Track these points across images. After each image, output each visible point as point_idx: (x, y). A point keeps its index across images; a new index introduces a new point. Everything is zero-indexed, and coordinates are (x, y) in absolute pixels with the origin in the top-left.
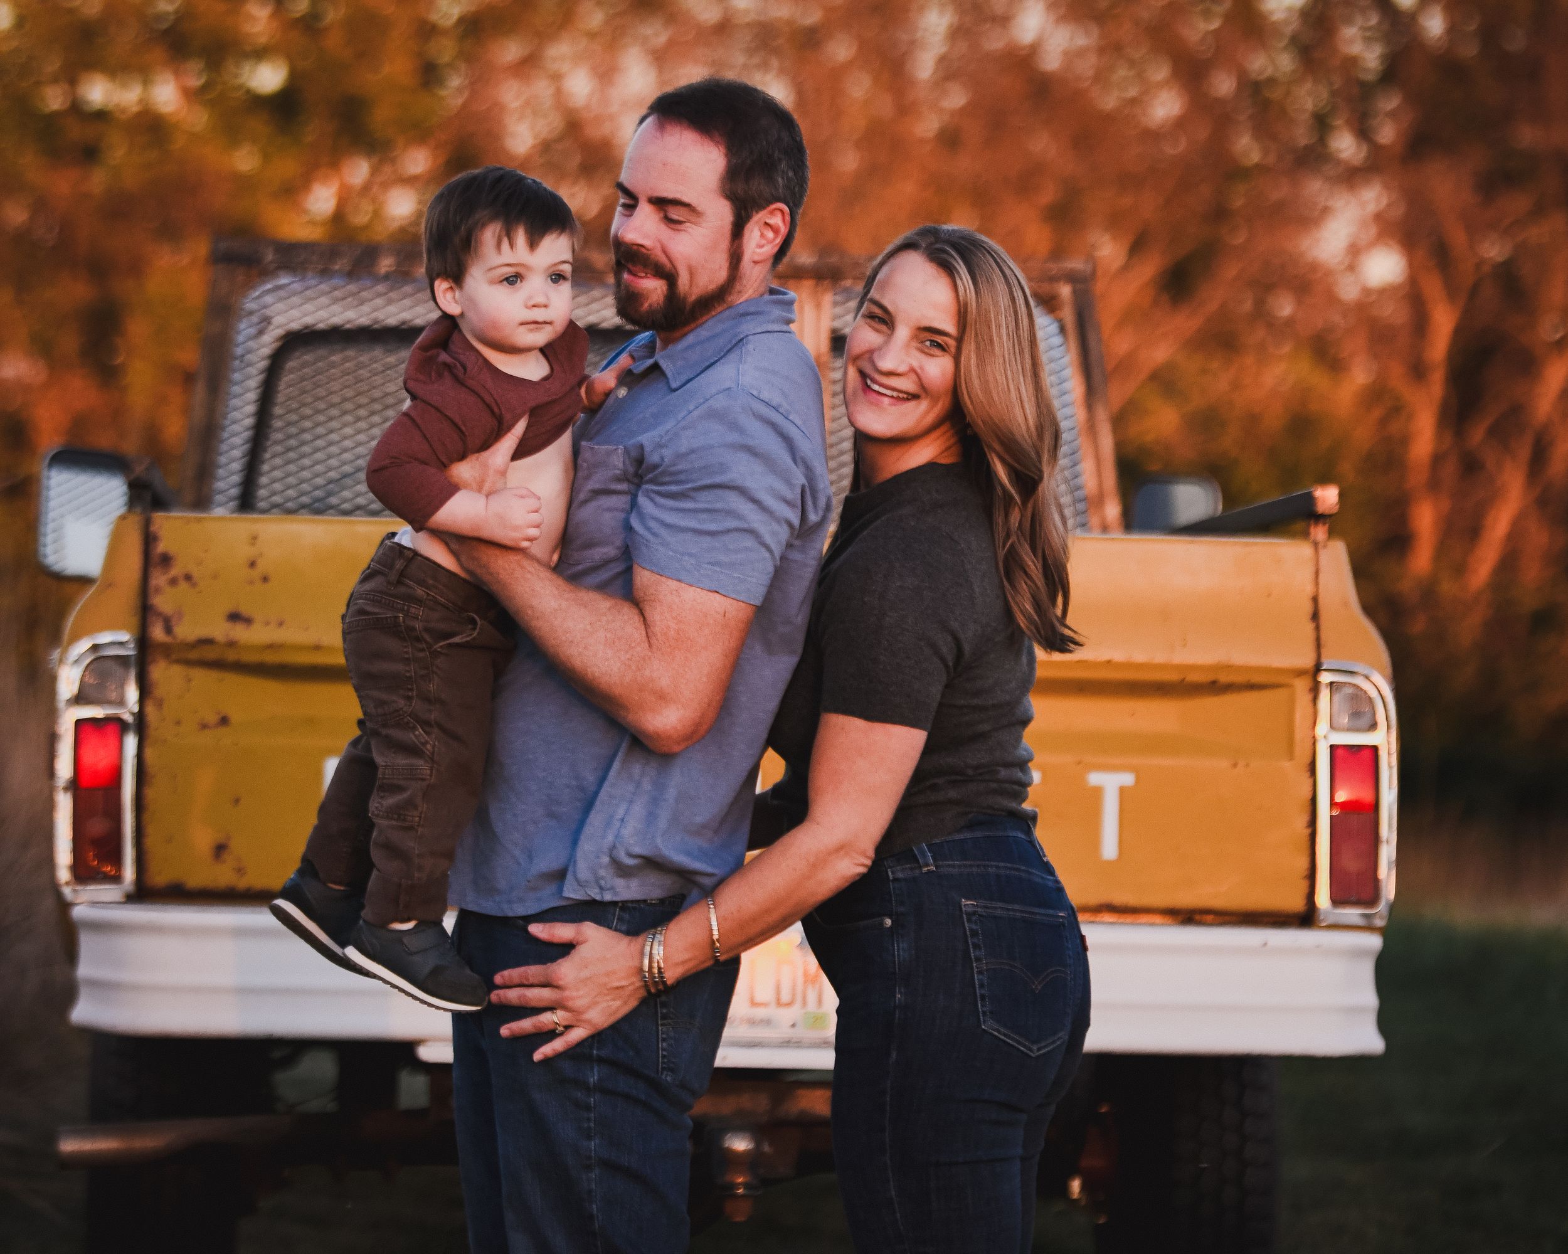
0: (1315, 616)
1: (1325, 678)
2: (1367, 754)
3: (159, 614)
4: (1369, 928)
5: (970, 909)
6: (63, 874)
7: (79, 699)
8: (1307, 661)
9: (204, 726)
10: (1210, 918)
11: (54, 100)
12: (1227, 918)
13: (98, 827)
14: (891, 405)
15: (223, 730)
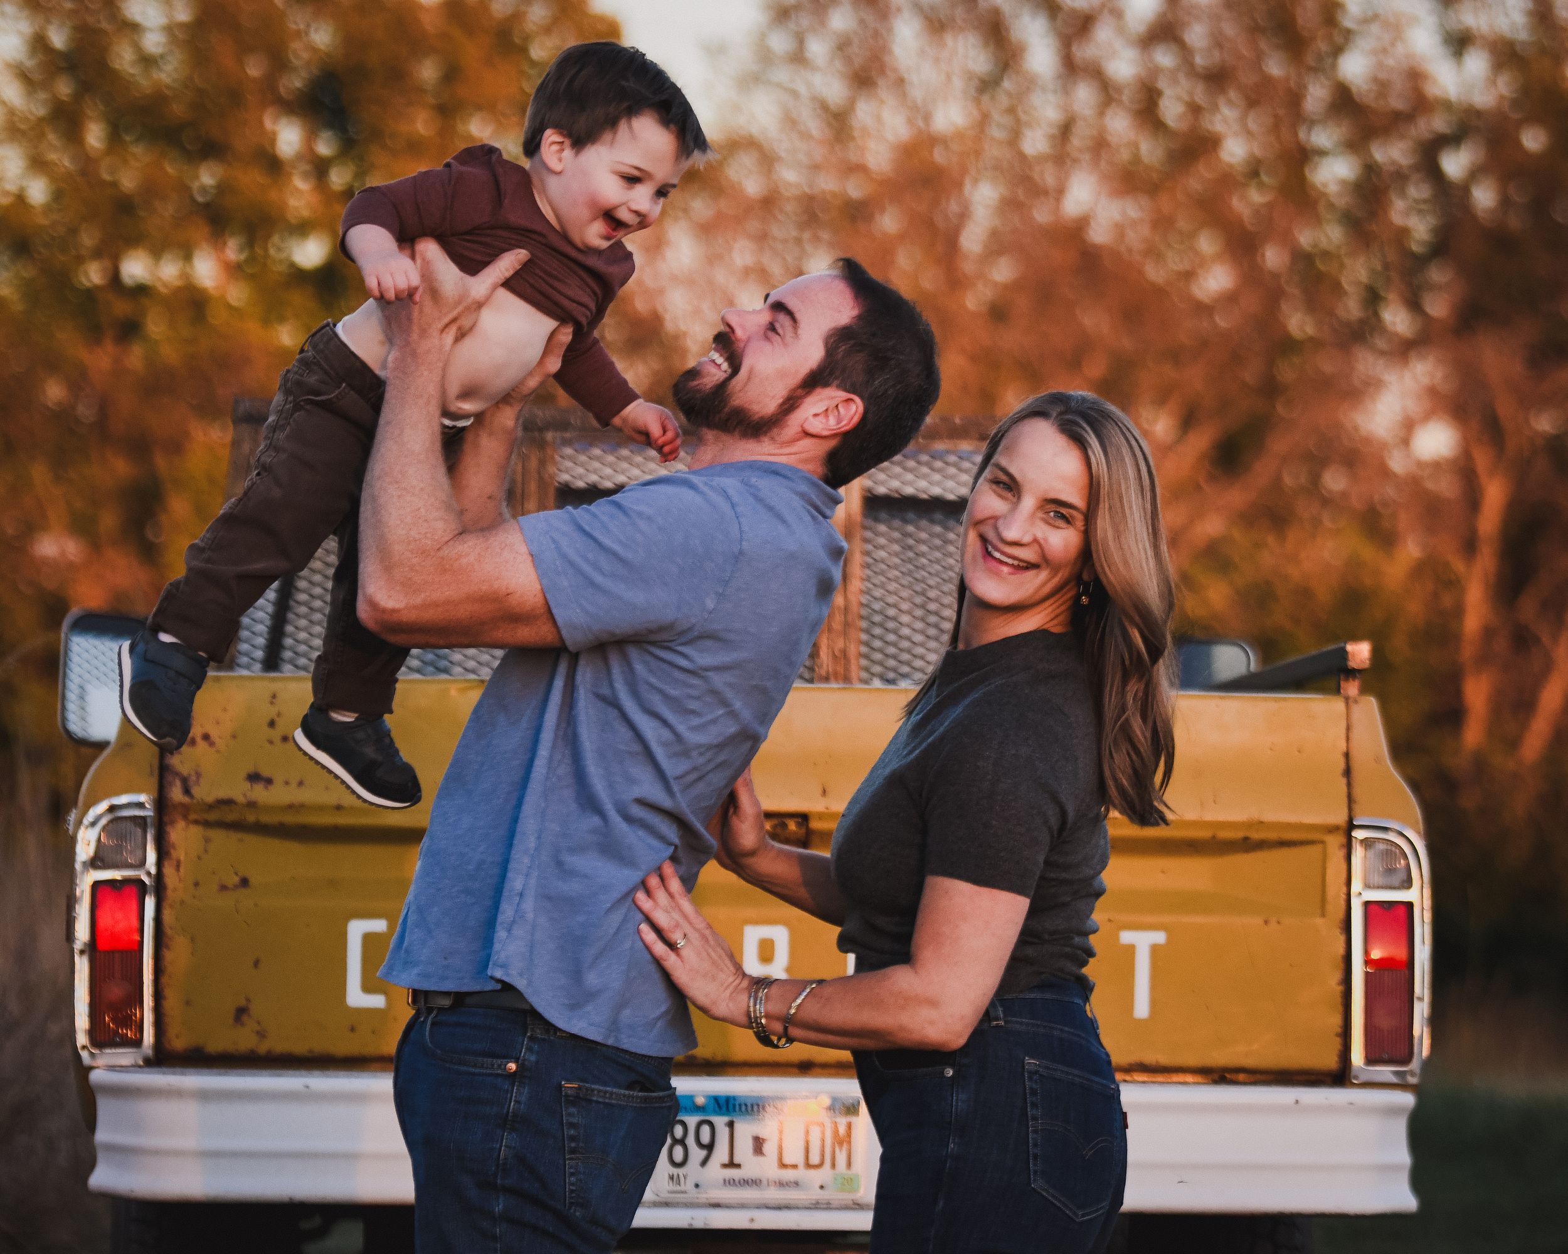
0: (1348, 772)
1: (1359, 834)
2: (1402, 911)
3: (177, 774)
4: (1403, 1086)
5: (1033, 1068)
6: (82, 1039)
7: (96, 862)
8: (1339, 817)
9: (223, 888)
10: (1241, 1077)
11: (93, 274)
12: (1259, 1077)
13: (116, 991)
14: (1010, 574)
15: (243, 892)
